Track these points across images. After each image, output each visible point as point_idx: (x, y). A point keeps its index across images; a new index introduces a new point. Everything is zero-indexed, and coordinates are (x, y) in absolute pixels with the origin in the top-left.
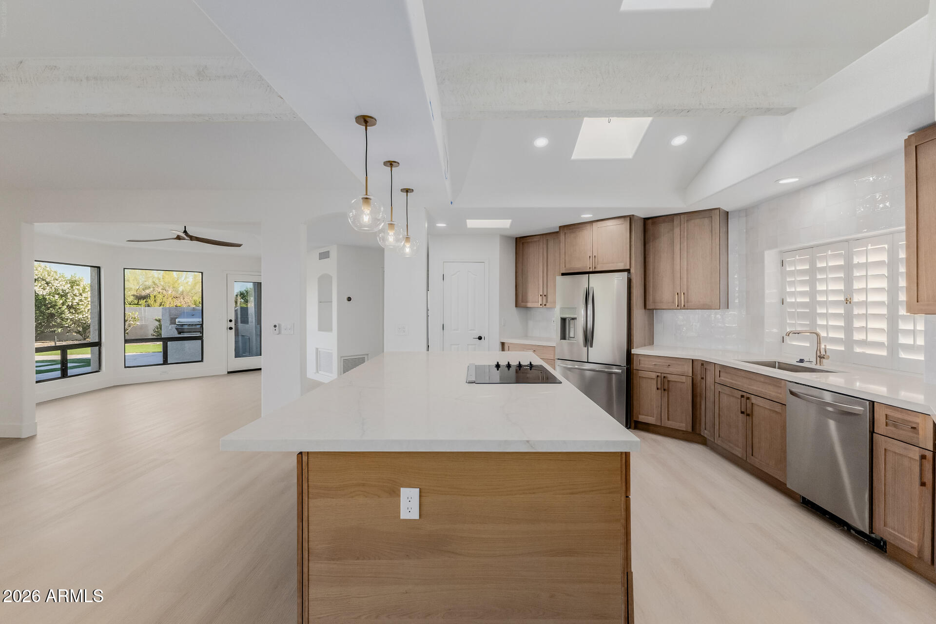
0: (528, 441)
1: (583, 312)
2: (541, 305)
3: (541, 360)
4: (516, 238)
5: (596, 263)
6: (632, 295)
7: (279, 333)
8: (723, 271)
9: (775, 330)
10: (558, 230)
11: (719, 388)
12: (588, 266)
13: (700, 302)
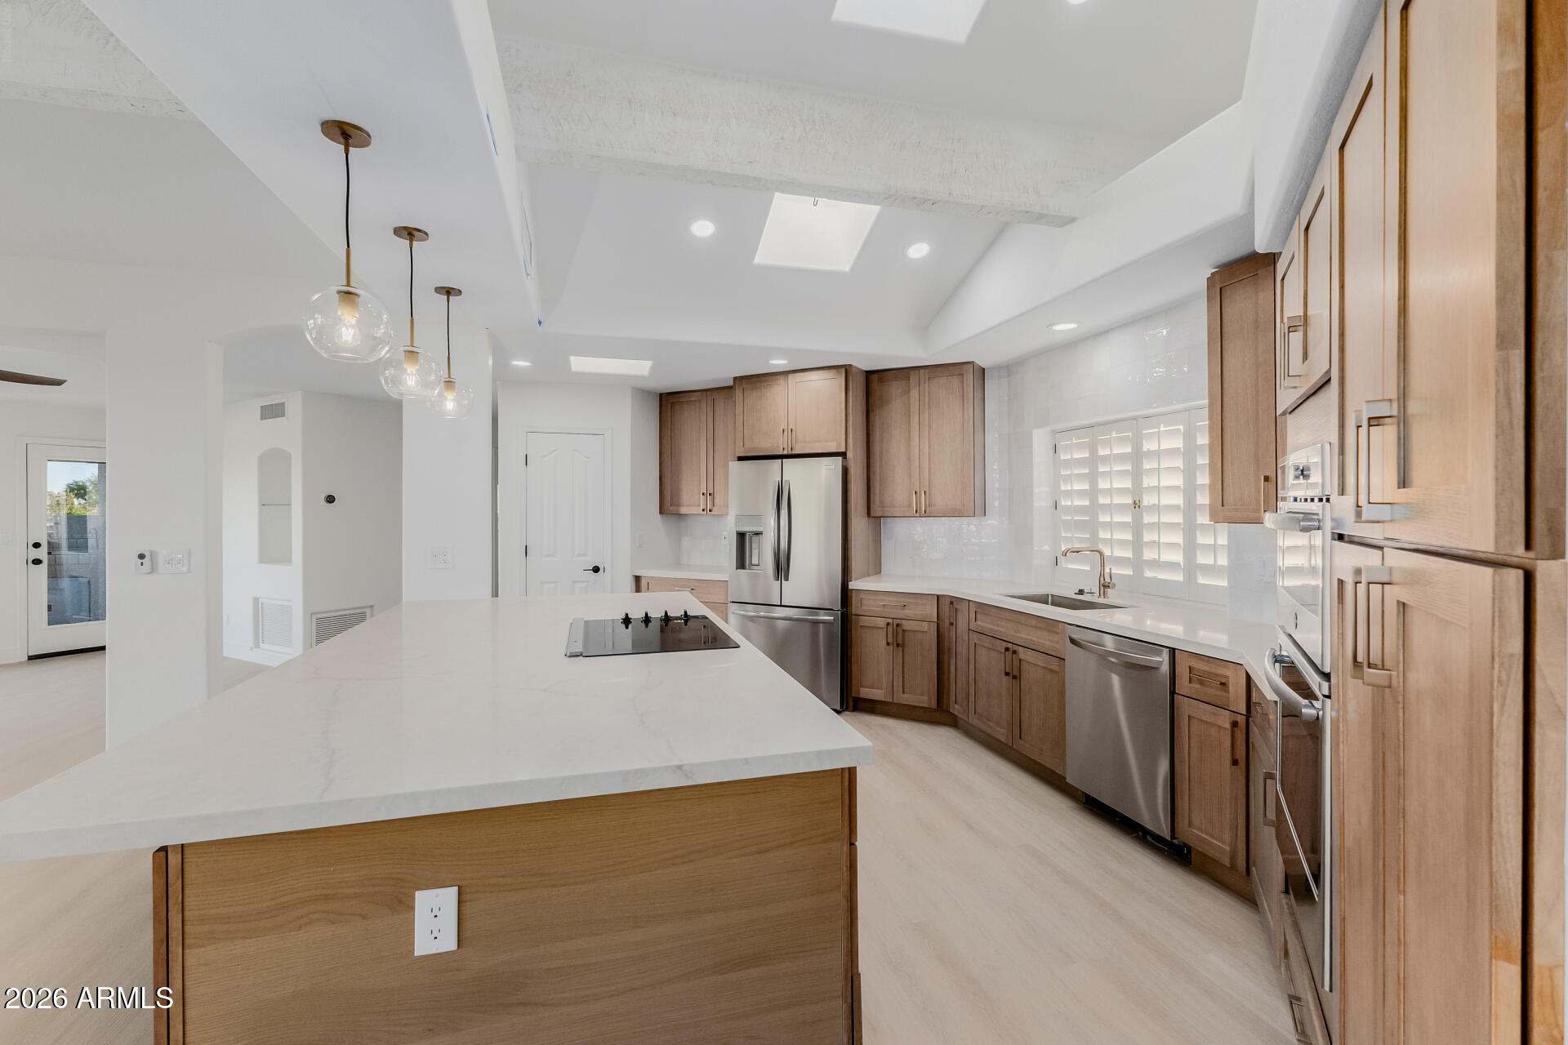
0: (679, 767)
1: (772, 522)
2: (703, 510)
3: (703, 606)
4: (661, 395)
5: (794, 441)
6: (849, 494)
7: (153, 570)
8: (978, 457)
9: (1046, 548)
10: (732, 383)
11: (975, 638)
12: (780, 445)
13: (946, 505)
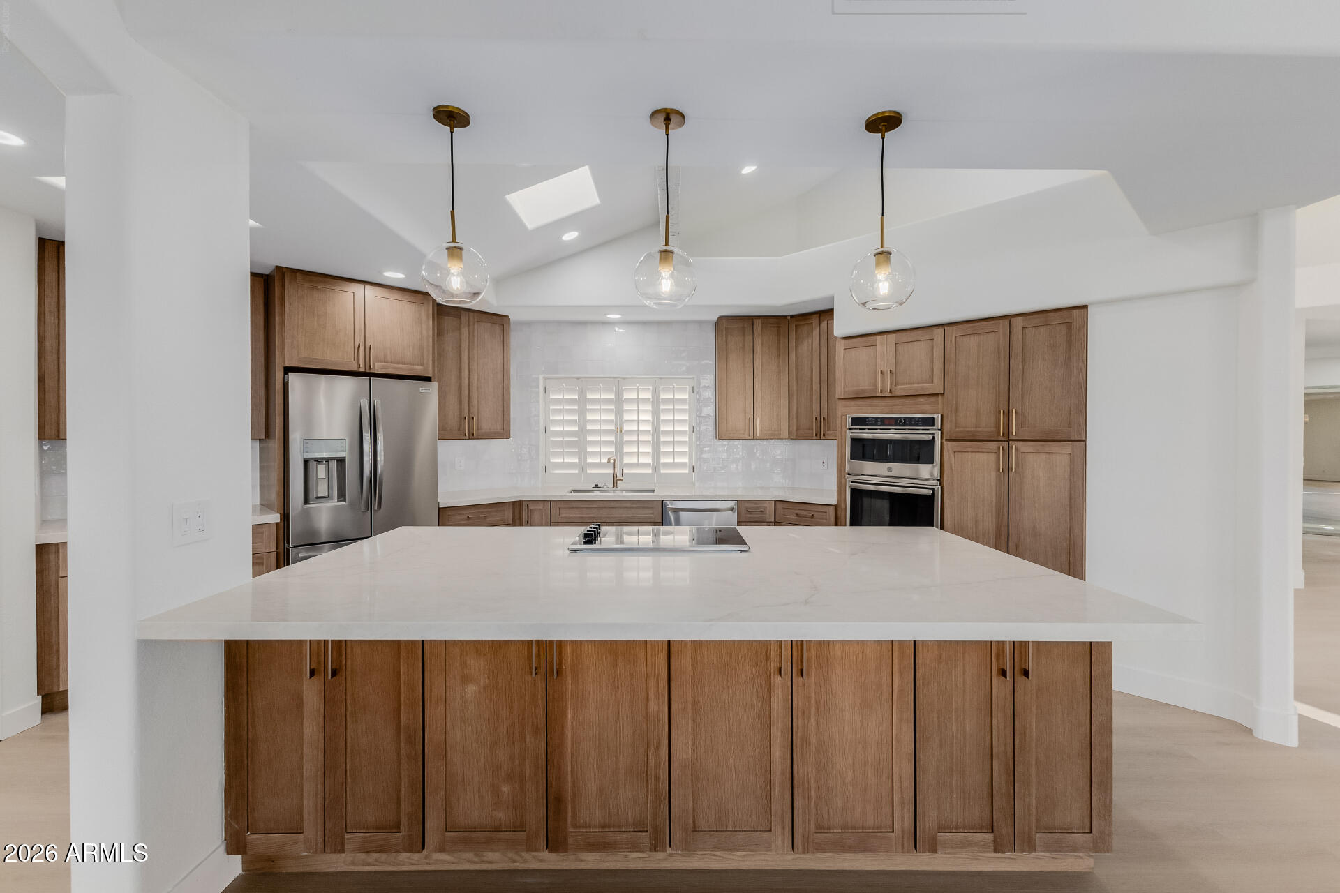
5: (372, 359)
12: (354, 362)
13: (490, 429)
